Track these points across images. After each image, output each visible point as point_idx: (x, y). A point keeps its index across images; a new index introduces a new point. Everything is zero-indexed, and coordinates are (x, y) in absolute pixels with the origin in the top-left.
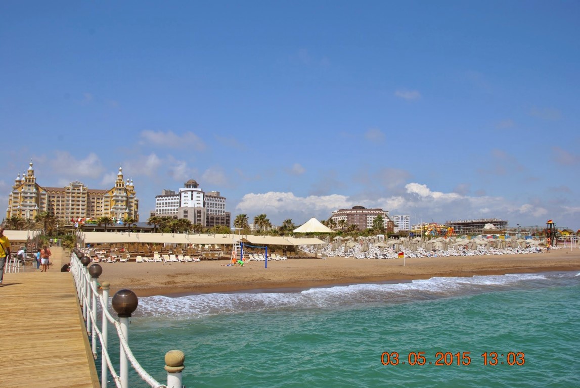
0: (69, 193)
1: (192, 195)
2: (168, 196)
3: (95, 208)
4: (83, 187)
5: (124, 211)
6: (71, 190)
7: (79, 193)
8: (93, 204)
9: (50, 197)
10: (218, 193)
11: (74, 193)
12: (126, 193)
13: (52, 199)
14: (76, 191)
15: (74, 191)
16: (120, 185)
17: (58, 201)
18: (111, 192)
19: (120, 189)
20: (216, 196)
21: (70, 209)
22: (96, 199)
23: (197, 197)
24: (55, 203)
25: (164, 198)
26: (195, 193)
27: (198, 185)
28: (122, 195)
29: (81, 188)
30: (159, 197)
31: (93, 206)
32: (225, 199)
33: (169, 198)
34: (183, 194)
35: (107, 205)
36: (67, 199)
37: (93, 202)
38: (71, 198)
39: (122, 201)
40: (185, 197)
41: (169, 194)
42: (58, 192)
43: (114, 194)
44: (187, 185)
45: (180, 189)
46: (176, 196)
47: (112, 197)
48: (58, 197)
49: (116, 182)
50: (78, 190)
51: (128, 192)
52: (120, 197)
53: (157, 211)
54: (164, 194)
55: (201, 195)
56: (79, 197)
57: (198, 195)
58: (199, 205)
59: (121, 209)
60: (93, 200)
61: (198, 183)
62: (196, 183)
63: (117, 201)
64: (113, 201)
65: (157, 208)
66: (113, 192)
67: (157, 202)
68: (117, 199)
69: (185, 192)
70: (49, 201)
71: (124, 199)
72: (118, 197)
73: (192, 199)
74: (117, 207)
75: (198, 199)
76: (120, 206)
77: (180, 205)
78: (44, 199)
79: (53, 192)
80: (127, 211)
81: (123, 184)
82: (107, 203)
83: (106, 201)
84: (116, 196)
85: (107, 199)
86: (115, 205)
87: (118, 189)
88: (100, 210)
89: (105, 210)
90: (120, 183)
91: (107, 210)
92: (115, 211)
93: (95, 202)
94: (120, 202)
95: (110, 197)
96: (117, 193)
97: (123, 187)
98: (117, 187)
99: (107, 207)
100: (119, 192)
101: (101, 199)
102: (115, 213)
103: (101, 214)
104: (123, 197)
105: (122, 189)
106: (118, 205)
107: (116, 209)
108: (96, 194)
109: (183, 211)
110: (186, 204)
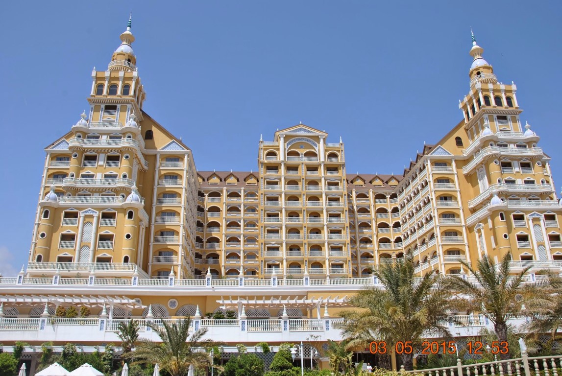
0: (274, 168)
3: (372, 232)
4: (324, 139)
6: (281, 156)
7: (315, 168)
8: (362, 217)
9: (201, 194)
11: (295, 168)
13: (208, 203)
14: (302, 160)
15: (293, 161)
17: (234, 209)
18: (452, 141)
19: (502, 118)
21: (283, 232)
22: (371, 196)
24: (222, 218)
28: (513, 136)
29: (320, 148)
36: (271, 190)
37: (365, 210)
38: (282, 187)
39: (526, 164)
42: (232, 180)
48: (235, 194)
50: (306, 154)
56: (314, 183)
60: (363, 202)
63: (506, 165)
66: (459, 142)
68: (504, 153)
70: (200, 209)
72: (504, 144)
76: (520, 186)
78: (175, 177)
79: (215, 180)
81: (508, 94)
82: (445, 188)
83: (439, 180)
84: (495, 142)
85: (443, 172)
86: (503, 183)
87: (495, 116)
88: (393, 240)
89: (442, 219)
90: (494, 91)
91: (451, 219)
92: (510, 207)
93: (369, 207)
94: (517, 169)
95: (453, 162)
96: (494, 130)
97: (510, 109)
98: (488, 108)
99: (449, 206)
100: (502, 129)
101: (388, 197)
102: (514, 215)
103: (397, 253)
104: (525, 146)
105: (509, 117)
106: (513, 182)
107: (510, 197)
108: (367, 181)
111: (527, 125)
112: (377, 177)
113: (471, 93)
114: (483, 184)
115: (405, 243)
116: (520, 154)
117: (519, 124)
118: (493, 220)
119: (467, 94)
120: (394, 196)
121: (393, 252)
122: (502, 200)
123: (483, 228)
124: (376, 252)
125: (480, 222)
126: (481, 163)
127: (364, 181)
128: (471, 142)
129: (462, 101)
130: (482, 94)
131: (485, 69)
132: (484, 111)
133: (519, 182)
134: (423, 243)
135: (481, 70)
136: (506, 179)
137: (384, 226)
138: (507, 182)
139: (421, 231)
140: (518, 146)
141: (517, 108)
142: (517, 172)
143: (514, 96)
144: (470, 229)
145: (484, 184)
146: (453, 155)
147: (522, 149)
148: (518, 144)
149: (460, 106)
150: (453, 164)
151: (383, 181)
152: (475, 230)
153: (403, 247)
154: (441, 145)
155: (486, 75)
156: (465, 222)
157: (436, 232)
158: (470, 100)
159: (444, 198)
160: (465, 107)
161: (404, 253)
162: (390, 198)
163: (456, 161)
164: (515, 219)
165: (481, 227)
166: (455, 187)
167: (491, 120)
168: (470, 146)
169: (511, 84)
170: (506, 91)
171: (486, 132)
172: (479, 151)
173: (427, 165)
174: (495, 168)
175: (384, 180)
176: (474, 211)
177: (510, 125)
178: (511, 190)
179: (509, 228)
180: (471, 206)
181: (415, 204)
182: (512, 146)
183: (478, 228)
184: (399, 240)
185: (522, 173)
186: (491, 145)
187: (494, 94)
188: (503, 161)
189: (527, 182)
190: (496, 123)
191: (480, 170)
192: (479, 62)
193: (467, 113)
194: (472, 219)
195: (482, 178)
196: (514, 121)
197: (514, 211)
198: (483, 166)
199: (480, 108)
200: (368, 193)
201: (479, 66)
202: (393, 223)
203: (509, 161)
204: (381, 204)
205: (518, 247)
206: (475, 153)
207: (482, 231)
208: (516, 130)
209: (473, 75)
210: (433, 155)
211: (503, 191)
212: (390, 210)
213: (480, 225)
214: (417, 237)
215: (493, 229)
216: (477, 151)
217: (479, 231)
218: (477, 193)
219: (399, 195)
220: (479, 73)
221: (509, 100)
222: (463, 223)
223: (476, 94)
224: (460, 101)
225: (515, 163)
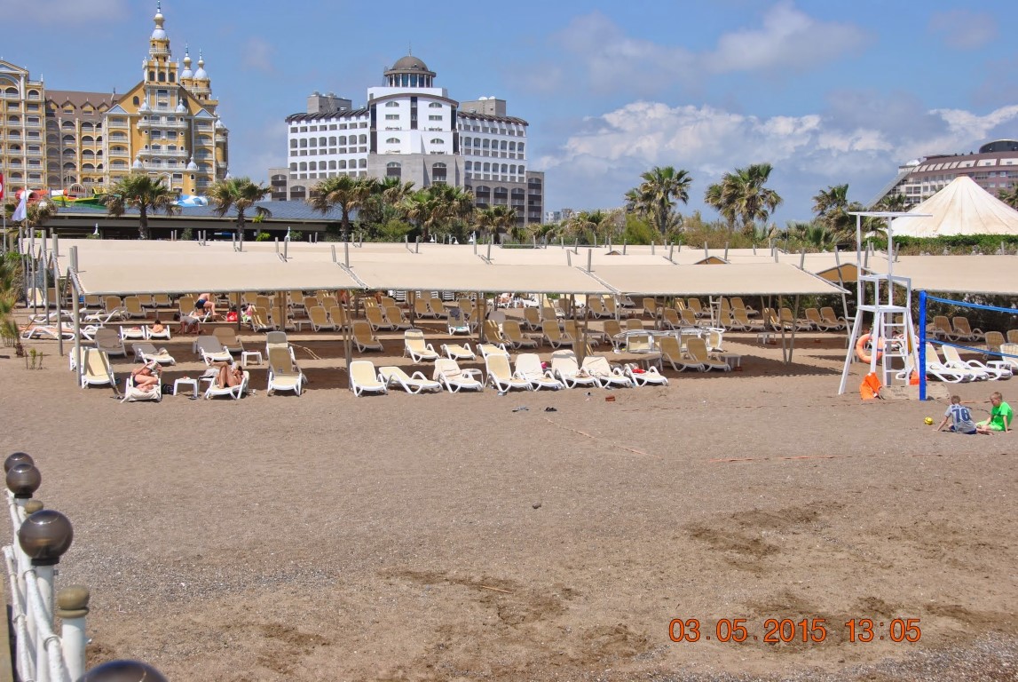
1: (414, 112)
2: (328, 117)
3: (77, 159)
5: (180, 167)
7: (15, 105)
8: (69, 144)
10: (500, 104)
12: (186, 104)
14: (4, 95)
16: (162, 77)
18: (131, 99)
19: (163, 92)
20: (493, 113)
22: (77, 124)
23: (431, 118)
25: (314, 123)
26: (422, 105)
27: (434, 75)
28: (170, 110)
29: (21, 86)
30: (299, 118)
31: (71, 151)
32: (525, 124)
33: (334, 121)
34: (382, 109)
35: (118, 148)
37: (70, 138)
39: (172, 133)
40: (389, 117)
41: (333, 108)
43: (143, 107)
44: (393, 78)
45: (370, 91)
46: (359, 114)
47: (135, 119)
49: (145, 63)
50: (8, 91)
51: (189, 100)
52: (164, 120)
53: (294, 167)
54: (315, 110)
55: (446, 111)
56: (15, 118)
57: (435, 111)
58: (437, 148)
59: (172, 161)
60: (68, 130)
61: (430, 68)
62: (424, 69)
63: (155, 133)
64: (140, 131)
65: (291, 160)
66: (136, 102)
67: (291, 136)
68: (155, 124)
69: (390, 100)
71: (180, 124)
72: (156, 117)
73: (414, 125)
74: (155, 153)
75: (435, 124)
76: (164, 151)
77: (374, 148)
80: (192, 166)
81: (172, 71)
82: (118, 141)
83: (114, 134)
84: (150, 115)
85: (118, 126)
86: (149, 148)
87: (157, 90)
88: (96, 166)
89: (113, 165)
90: (159, 68)
91: (121, 166)
93: (75, 135)
94: (164, 137)
96: (151, 103)
97: (171, 84)
98: (152, 82)
99: (120, 155)
100: (159, 102)
101: (95, 126)
103: (99, 177)
104: (174, 120)
105: (168, 91)
106: (158, 147)
107: (154, 159)
108: (78, 107)
109: (385, 168)
110: (392, 142)
111: (180, 101)
116: (169, 126)
117: (175, 99)
120: (99, 126)
124: (79, 175)
127: (75, 106)
130: (149, 70)
131: (159, 43)
132: (147, 86)
133: (164, 147)
135: (156, 43)
136: (153, 145)
137: (88, 152)
138: (153, 147)
140: (168, 119)
141: (177, 84)
142: (163, 139)
143: (177, 73)
146: (129, 113)
147: (172, 122)
148: (169, 117)
150: (128, 120)
154: (120, 104)
155: (159, 49)
163: (131, 117)
167: (152, 93)
169: (176, 62)
170: (170, 68)
174: (145, 136)
175: (95, 106)
176: (140, 159)
177: (167, 99)
184: (99, 167)
185: (167, 140)
186: (145, 118)
187: (158, 71)
188: (153, 131)
189: (169, 148)
190: (156, 97)
196: (172, 95)
200: (74, 121)
202: (97, 151)
203: (158, 131)
204: (86, 132)
208: (171, 104)
210: (110, 112)
211: (146, 155)
212: (95, 139)
221: (171, 75)
225: (164, 132)
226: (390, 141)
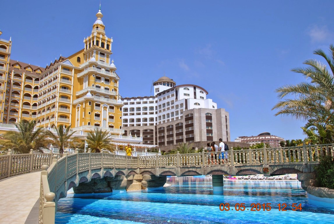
1: (195, 93)
16: (103, 45)
19: (102, 54)
22: (24, 77)
28: (105, 65)
31: (17, 93)
34: (181, 91)
37: (18, 84)
40: (185, 94)
55: (205, 95)
57: (202, 95)
60: (17, 79)
68: (98, 72)
69: (186, 87)
76: (102, 90)
80: (120, 103)
81: (108, 43)
82: (66, 82)
83: (64, 78)
84: (96, 65)
85: (66, 73)
86: (95, 87)
87: (99, 52)
88: (32, 104)
89: (61, 99)
90: (102, 39)
91: (65, 99)
92: (95, 99)
94: (103, 81)
95: (73, 70)
96: (97, 60)
97: (107, 51)
98: (97, 47)
99: (66, 92)
100: (101, 59)
102: (96, 104)
103: (33, 112)
104: (109, 71)
105: (106, 54)
106: (99, 87)
107: (96, 94)
109: (205, 115)
110: (197, 105)
111: (113, 61)
112: (29, 66)
113: (91, 36)
114: (85, 84)
115: (38, 107)
116: (106, 74)
117: (109, 59)
118: (85, 104)
119: (89, 36)
120: (37, 80)
121: (31, 111)
122: (92, 95)
123: (80, 107)
124: (20, 109)
125: (80, 104)
126: (87, 74)
127: (21, 67)
128: (85, 61)
129: (86, 39)
130: (96, 39)
131: (101, 26)
132: (95, 48)
133: (102, 88)
134: (48, 109)
135: (99, 26)
136: (97, 85)
137: (28, 95)
138: (97, 86)
139: (48, 102)
140: (106, 70)
141: (110, 51)
142: (102, 83)
143: (111, 45)
144: (74, 106)
145: (85, 86)
146: (74, 66)
147: (108, 72)
148: (106, 69)
149: (84, 41)
150: (73, 71)
151: (32, 70)
152: (77, 107)
153: (37, 109)
154: (69, 59)
155: (101, 30)
156: (73, 102)
157: (56, 104)
158: (90, 40)
159: (64, 87)
160: (86, 42)
161: (37, 113)
162: (35, 80)
163: (75, 70)
164: (96, 106)
165: (79, 106)
166: (71, 83)
167: (97, 54)
168: (84, 63)
169: (111, 38)
170: (108, 41)
171: (93, 59)
172: (87, 67)
173: (59, 68)
174: (92, 78)
175: (33, 68)
176: (78, 97)
177: (105, 59)
178: (97, 91)
179: (92, 110)
180: (77, 95)
181: (48, 87)
182: (103, 69)
183: (78, 107)
184: (35, 105)
185: (104, 84)
186: (94, 66)
187: (101, 41)
188: (97, 76)
189: (106, 89)
190: (99, 56)
191: (85, 77)
192: (99, 22)
193: (87, 46)
194: (77, 101)
195: (85, 82)
196: (108, 57)
197: (96, 102)
198: (87, 76)
199: (93, 46)
200: (22, 75)
201: (99, 24)
202: (34, 95)
203: (100, 76)
204: (28, 83)
205: (94, 119)
206: (85, 68)
207: (80, 108)
208: (107, 62)
209: (94, 27)
210: (63, 63)
211: (94, 91)
212: (33, 87)
213: (79, 105)
214: (46, 105)
215: (85, 109)
216: (86, 67)
217: (78, 108)
218: (82, 89)
219: (41, 80)
220: (97, 27)
221: (108, 46)
222: (71, 103)
223: (93, 38)
224: (85, 38)
225: (103, 78)
226: (196, 104)
